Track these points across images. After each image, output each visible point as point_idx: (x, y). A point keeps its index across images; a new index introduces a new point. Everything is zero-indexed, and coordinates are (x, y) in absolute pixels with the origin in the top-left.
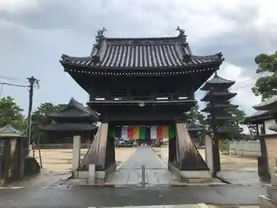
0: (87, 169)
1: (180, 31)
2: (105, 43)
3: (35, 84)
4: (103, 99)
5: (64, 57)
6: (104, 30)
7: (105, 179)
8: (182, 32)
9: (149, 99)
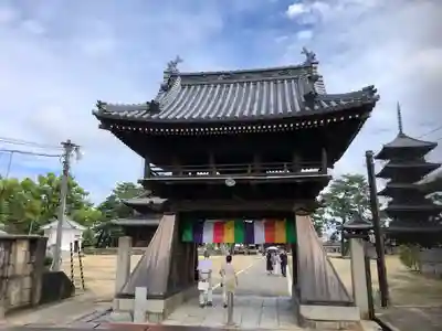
0: (132, 296)
1: (308, 55)
2: (178, 82)
3: (73, 152)
4: (170, 173)
5: (100, 105)
6: (179, 60)
7: (164, 315)
8: (311, 57)
9: (246, 172)
